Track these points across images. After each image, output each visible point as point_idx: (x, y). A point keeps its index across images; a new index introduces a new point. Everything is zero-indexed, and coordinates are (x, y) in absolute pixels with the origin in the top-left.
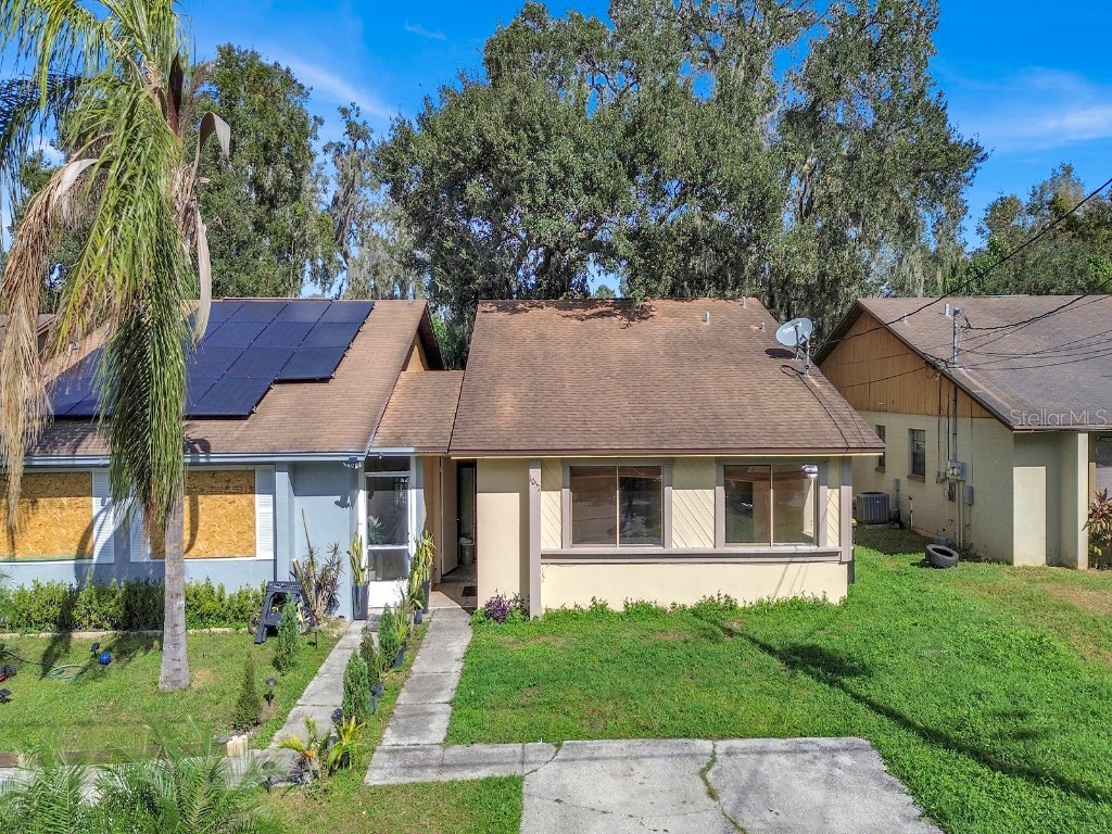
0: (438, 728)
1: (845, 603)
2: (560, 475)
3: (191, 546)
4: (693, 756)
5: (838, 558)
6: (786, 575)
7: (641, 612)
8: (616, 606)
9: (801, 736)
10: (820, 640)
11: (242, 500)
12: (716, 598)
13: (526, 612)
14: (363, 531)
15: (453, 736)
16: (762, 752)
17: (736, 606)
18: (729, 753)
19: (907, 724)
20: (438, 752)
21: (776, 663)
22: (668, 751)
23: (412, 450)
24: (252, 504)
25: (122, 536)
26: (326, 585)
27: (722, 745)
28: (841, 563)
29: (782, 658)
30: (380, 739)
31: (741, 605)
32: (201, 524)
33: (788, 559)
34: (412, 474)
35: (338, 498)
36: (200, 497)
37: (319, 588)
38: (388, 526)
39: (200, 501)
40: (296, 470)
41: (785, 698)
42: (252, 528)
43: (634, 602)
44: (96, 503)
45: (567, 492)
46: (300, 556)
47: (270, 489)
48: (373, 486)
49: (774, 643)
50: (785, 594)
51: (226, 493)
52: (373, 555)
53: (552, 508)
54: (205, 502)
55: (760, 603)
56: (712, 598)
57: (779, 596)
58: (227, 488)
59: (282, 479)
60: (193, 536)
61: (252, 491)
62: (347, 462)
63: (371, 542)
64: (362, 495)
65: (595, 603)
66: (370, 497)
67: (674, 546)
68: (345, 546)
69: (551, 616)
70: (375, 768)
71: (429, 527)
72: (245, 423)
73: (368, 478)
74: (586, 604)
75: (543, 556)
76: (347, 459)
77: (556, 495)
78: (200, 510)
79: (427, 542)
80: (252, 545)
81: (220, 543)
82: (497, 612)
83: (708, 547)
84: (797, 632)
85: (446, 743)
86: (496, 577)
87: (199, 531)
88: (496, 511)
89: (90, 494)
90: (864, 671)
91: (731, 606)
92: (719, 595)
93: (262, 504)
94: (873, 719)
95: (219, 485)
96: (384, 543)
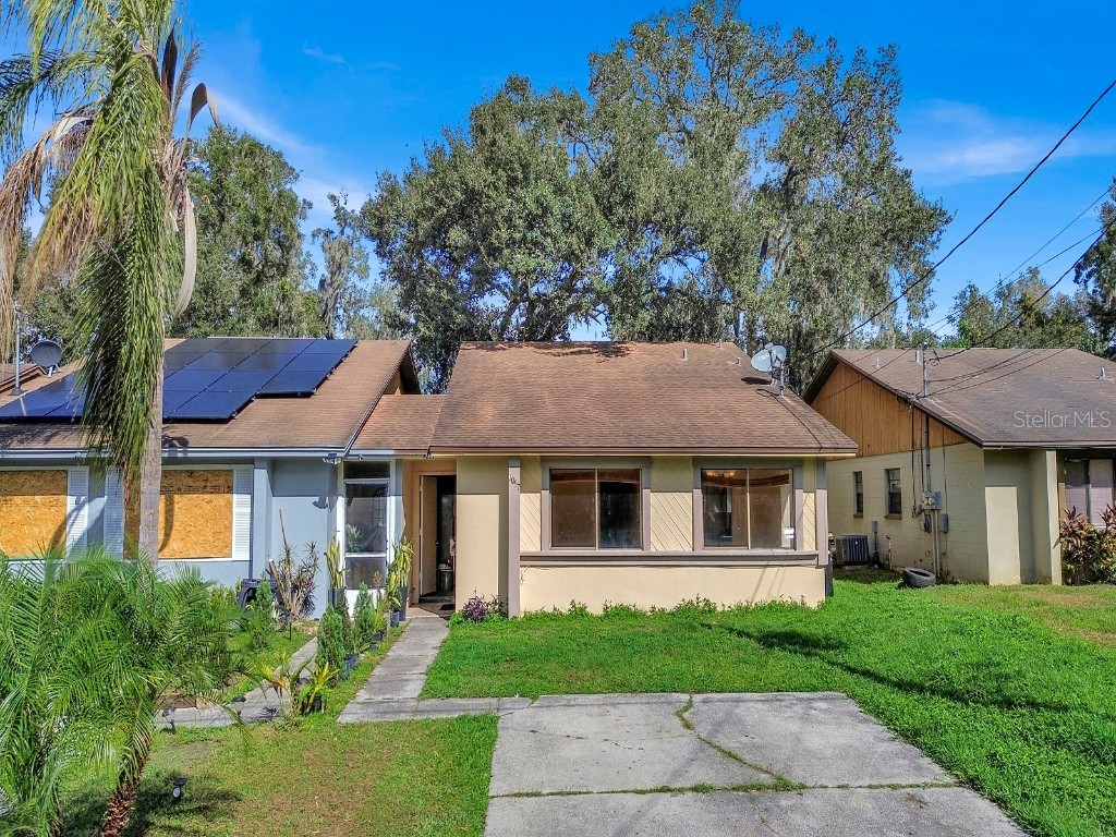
0: (414, 688)
1: (823, 606)
2: (540, 476)
3: (164, 546)
4: (670, 703)
5: (814, 562)
6: (764, 578)
7: (619, 614)
8: (595, 609)
9: (778, 691)
10: (800, 628)
11: (219, 500)
12: (695, 602)
13: (505, 615)
14: (341, 537)
15: (427, 693)
16: (737, 701)
17: (715, 609)
18: (705, 702)
19: (881, 680)
20: (413, 703)
21: (753, 643)
22: (644, 700)
23: (392, 452)
24: (229, 504)
25: (95, 533)
26: (302, 585)
27: (698, 698)
28: (818, 567)
29: (759, 640)
30: (354, 696)
31: (719, 609)
32: (176, 524)
33: (764, 563)
34: (393, 481)
35: (317, 499)
36: (176, 496)
37: (295, 588)
38: (367, 535)
39: (176, 500)
40: (275, 466)
41: (762, 666)
42: (229, 528)
43: (614, 606)
44: (71, 501)
45: (546, 494)
46: (277, 555)
47: (249, 489)
48: (352, 492)
49: (752, 630)
50: (762, 597)
51: (203, 493)
52: (351, 563)
53: (532, 511)
54: (180, 501)
55: (739, 608)
56: (691, 602)
57: (757, 600)
58: (205, 487)
59: (261, 476)
60: (167, 536)
61: (230, 490)
62: (326, 458)
63: (349, 550)
64: (341, 502)
65: (574, 606)
66: (348, 503)
67: (653, 549)
68: (321, 548)
69: (530, 618)
70: (348, 713)
71: (408, 534)
72: (225, 426)
73: (347, 485)
74: (565, 608)
75: (523, 558)
76: (326, 455)
77: (535, 497)
78: (176, 510)
79: (405, 548)
80: (228, 545)
81: (196, 543)
82: (475, 613)
83: (688, 550)
84: (776, 624)
85: (421, 697)
86: (475, 580)
87: (173, 532)
88: (475, 512)
89: (65, 492)
90: (840, 646)
91: (709, 609)
92: (698, 598)
93: (240, 504)
94: (849, 678)
95: (197, 484)
96: (362, 551)
